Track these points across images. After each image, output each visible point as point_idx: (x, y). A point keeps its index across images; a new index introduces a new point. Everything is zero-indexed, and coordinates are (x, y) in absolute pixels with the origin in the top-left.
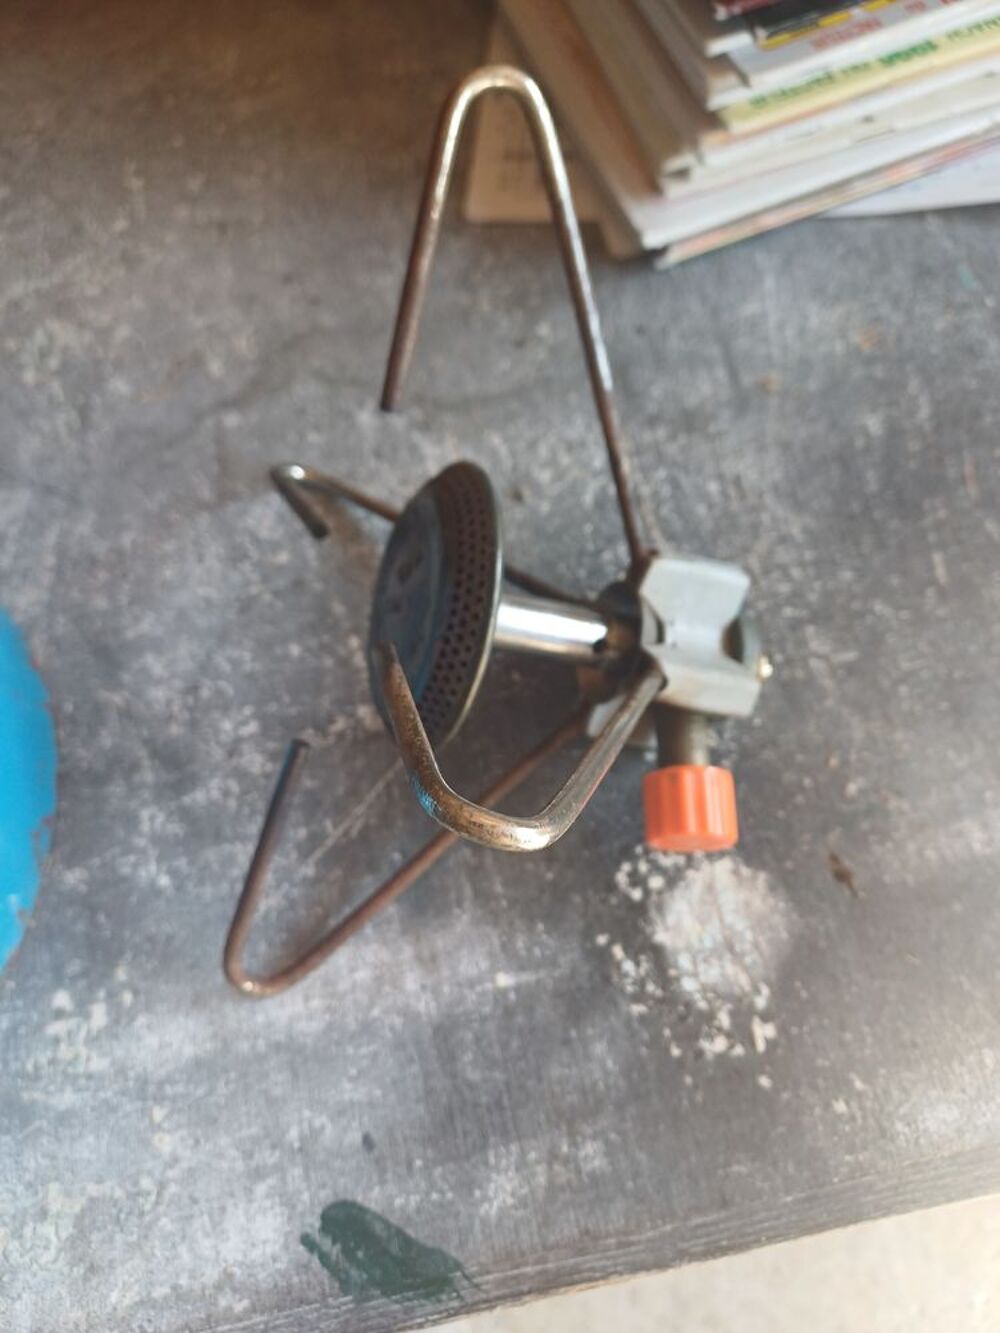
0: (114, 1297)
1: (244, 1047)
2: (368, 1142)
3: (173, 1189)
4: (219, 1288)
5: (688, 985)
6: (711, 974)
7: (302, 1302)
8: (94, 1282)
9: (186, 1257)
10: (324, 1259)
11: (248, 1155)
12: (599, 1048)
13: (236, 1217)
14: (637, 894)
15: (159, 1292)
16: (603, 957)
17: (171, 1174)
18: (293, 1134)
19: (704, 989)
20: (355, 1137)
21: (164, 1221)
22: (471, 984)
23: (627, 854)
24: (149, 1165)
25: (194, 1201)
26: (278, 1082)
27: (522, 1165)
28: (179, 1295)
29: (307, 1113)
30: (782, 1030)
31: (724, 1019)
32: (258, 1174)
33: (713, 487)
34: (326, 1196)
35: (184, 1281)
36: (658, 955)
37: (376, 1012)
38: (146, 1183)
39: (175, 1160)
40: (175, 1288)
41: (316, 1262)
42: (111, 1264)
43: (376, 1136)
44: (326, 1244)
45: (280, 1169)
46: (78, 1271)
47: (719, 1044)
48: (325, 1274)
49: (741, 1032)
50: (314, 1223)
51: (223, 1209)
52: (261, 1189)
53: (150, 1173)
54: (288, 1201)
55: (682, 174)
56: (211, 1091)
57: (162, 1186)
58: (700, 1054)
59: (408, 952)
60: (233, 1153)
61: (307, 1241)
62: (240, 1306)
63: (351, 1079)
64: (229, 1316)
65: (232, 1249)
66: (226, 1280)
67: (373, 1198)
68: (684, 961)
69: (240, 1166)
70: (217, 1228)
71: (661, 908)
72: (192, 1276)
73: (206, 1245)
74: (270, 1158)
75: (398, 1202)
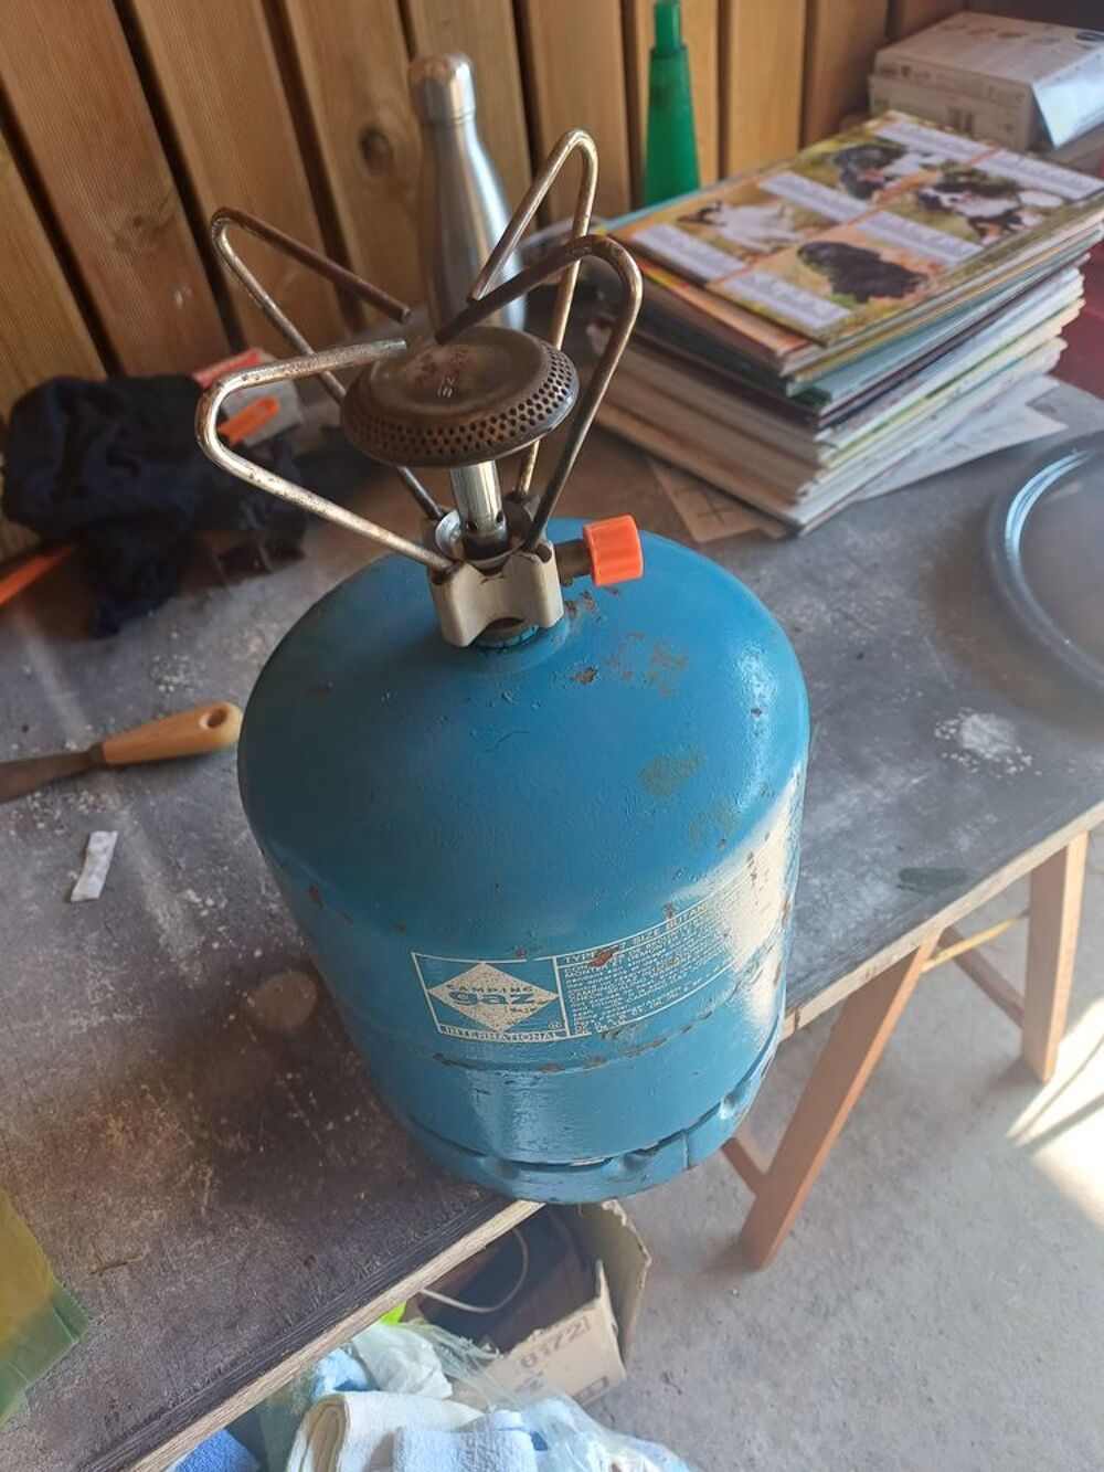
0: (834, 936)
1: (823, 840)
2: (900, 849)
3: (830, 895)
4: (875, 915)
5: (988, 756)
6: (995, 749)
7: (914, 905)
8: (821, 934)
9: (853, 912)
10: (912, 889)
11: (853, 872)
12: (969, 787)
13: (864, 892)
14: (948, 737)
15: (852, 926)
16: (948, 760)
17: (826, 889)
18: (867, 857)
19: (996, 755)
20: (893, 849)
21: (835, 905)
22: (903, 786)
23: (933, 727)
24: (814, 891)
25: (842, 895)
26: (847, 845)
27: (966, 831)
28: (861, 925)
29: (867, 849)
30: (1033, 756)
31: (1009, 761)
32: (862, 876)
33: (879, 603)
34: (896, 870)
35: (859, 919)
36: (969, 751)
37: (870, 809)
38: (817, 897)
39: (823, 885)
40: (857, 922)
41: (910, 893)
42: (824, 927)
43: (902, 845)
44: (909, 885)
45: (869, 871)
46: (812, 933)
47: (1013, 769)
48: (917, 895)
49: (1018, 762)
50: (898, 881)
51: (857, 892)
52: (867, 880)
53: (817, 893)
54: (880, 878)
55: (804, 494)
56: (821, 858)
57: (825, 895)
58: (1008, 775)
59: (869, 787)
60: (846, 874)
61: (899, 887)
62: (889, 917)
63: (878, 832)
64: (886, 922)
65: (871, 901)
66: (876, 912)
67: (916, 864)
68: (982, 750)
69: (853, 876)
70: (859, 898)
71: (961, 738)
72: (861, 915)
73: (859, 905)
74: (861, 869)
75: (927, 861)
